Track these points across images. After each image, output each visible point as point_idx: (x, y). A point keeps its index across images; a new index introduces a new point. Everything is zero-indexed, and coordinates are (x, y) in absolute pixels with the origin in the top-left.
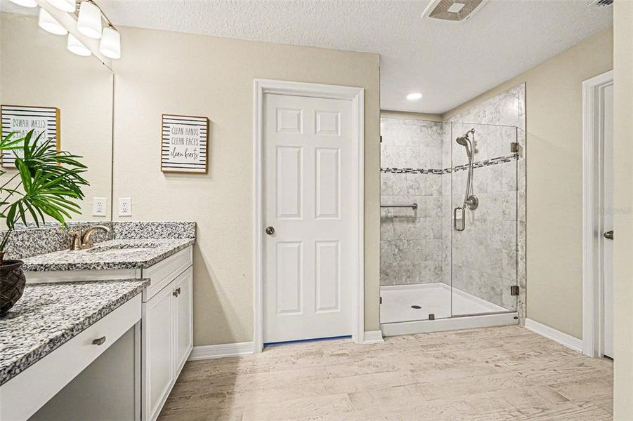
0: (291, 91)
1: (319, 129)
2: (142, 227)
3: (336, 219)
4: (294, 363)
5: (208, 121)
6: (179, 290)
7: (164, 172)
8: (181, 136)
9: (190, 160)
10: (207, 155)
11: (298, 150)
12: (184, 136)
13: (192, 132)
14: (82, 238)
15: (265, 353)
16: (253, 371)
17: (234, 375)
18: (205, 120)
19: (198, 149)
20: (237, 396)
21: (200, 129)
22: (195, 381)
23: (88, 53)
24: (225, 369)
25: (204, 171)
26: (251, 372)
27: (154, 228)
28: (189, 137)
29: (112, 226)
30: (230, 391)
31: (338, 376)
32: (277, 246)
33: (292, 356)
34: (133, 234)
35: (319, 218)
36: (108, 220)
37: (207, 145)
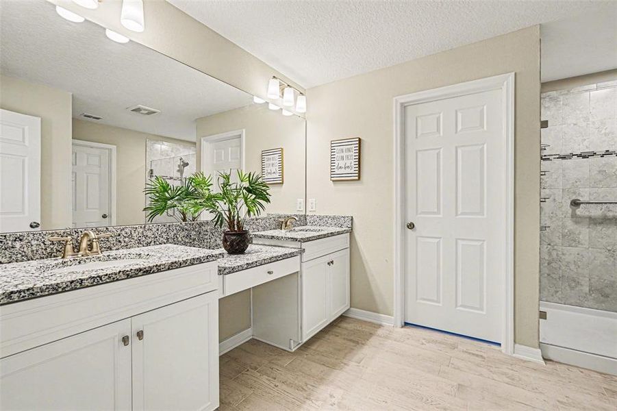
0: (428, 98)
1: (460, 128)
2: (321, 218)
3: (482, 217)
4: (423, 344)
5: (360, 140)
6: (332, 262)
7: (333, 181)
8: (342, 154)
9: (348, 171)
10: (359, 166)
11: (437, 151)
12: (344, 154)
13: (349, 150)
14: (286, 223)
15: (403, 329)
16: (387, 337)
17: (371, 334)
18: (357, 139)
19: (352, 162)
20: (366, 347)
21: (354, 147)
22: (346, 329)
23: (291, 114)
24: (367, 329)
25: (357, 178)
26: (386, 338)
27: (327, 219)
28: (348, 154)
29: (305, 216)
30: (364, 342)
31: (458, 369)
32: (417, 240)
33: (424, 339)
34: (316, 223)
35: (460, 216)
36: (304, 213)
37: (359, 159)
